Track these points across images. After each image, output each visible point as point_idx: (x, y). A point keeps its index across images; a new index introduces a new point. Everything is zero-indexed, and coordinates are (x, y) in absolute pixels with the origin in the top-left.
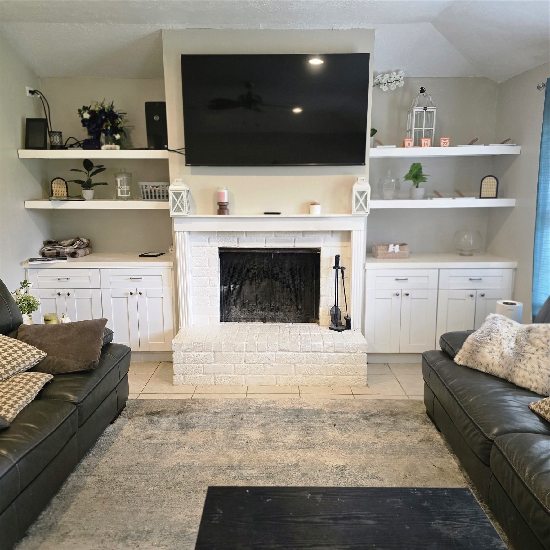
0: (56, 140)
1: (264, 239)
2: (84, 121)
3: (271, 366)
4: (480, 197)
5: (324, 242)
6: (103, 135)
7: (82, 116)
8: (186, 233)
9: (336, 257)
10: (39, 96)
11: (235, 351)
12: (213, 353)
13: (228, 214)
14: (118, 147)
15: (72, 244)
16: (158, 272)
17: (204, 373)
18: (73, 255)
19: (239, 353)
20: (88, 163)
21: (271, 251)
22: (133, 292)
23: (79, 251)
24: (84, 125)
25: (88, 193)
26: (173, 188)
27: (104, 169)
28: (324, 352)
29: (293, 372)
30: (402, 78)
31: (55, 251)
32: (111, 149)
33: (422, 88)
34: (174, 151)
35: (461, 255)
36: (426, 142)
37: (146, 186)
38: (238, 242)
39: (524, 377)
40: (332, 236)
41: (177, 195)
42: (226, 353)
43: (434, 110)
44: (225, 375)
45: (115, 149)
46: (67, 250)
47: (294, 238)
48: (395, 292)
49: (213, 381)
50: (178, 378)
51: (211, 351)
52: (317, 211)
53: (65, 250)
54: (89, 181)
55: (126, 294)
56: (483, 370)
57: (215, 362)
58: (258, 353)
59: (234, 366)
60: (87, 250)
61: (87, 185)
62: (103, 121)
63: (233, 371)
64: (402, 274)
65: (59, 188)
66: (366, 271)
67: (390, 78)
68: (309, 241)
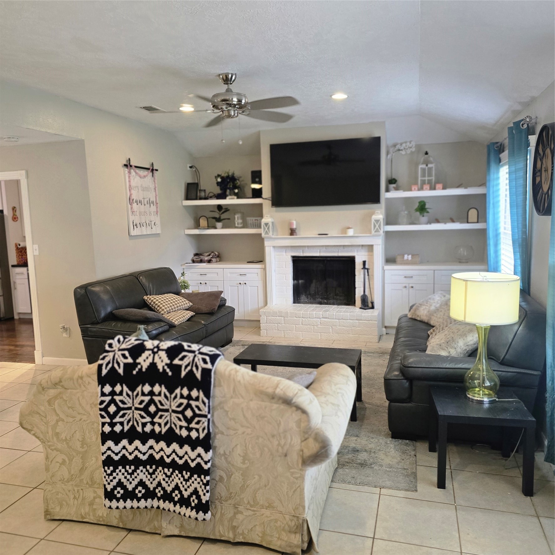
0: (203, 194)
1: (319, 250)
2: (218, 184)
3: (318, 327)
4: (468, 222)
5: (357, 252)
6: (228, 191)
7: (217, 180)
8: (271, 247)
9: (363, 262)
10: (194, 169)
11: (296, 317)
12: (283, 318)
13: (296, 235)
14: (235, 197)
15: (209, 255)
16: (256, 271)
17: (278, 330)
18: (209, 261)
19: (298, 319)
20: (219, 207)
21: (324, 259)
22: (241, 283)
23: (213, 259)
24: (218, 185)
25: (219, 225)
26: (264, 221)
27: (229, 210)
28: (350, 320)
29: (331, 331)
30: (414, 146)
31: (200, 259)
32: (232, 199)
33: (426, 152)
34: (266, 199)
35: (460, 262)
36: (426, 187)
37: (250, 220)
38: (303, 253)
40: (362, 248)
41: (266, 224)
42: (291, 318)
43: (433, 166)
44: (290, 332)
45: (234, 199)
46: (206, 258)
47: (337, 250)
48: (404, 285)
49: (283, 335)
50: (263, 332)
52: (351, 232)
54: (220, 218)
55: (237, 284)
56: (419, 319)
57: (284, 324)
58: (309, 319)
59: (296, 326)
60: (218, 259)
61: (219, 220)
62: (228, 182)
63: (295, 329)
64: (409, 273)
65: (203, 222)
66: (384, 271)
67: (406, 146)
68: (347, 252)
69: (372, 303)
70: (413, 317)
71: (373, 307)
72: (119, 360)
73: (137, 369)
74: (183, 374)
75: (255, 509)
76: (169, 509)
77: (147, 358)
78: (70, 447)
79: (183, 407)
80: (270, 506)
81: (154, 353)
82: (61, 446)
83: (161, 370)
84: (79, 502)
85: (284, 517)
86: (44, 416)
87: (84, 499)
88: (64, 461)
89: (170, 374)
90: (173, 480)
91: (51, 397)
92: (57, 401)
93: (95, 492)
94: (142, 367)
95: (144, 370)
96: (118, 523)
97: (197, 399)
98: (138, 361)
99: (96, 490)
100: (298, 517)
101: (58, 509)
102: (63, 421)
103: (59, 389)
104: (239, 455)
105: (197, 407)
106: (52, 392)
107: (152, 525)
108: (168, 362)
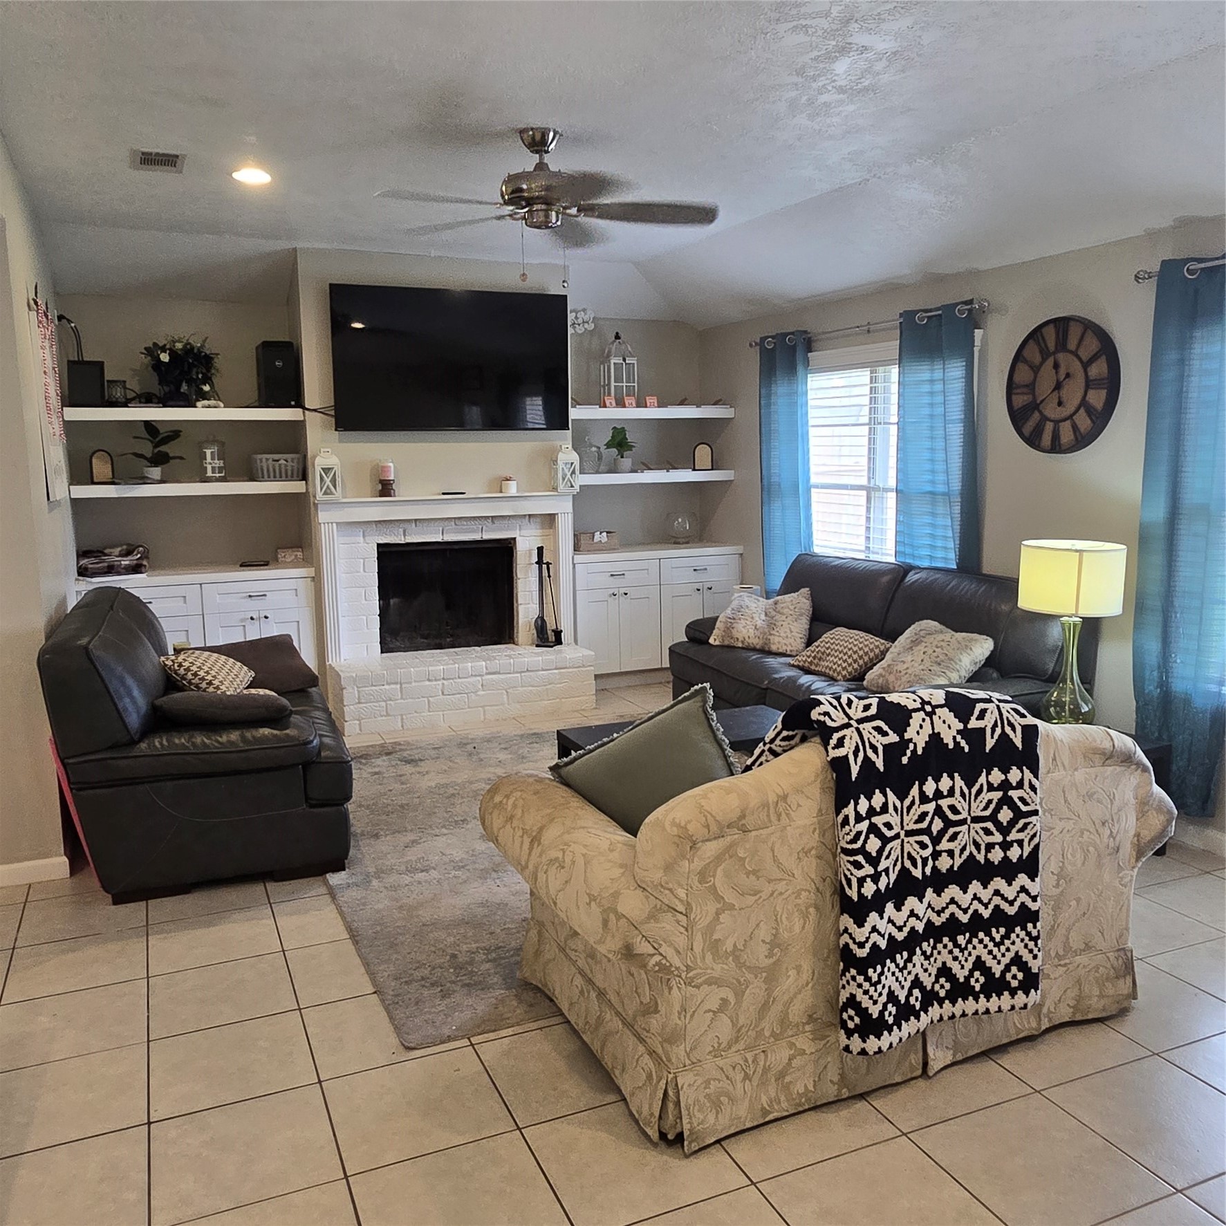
0: (117, 393)
1: (441, 529)
2: (159, 366)
3: (477, 695)
4: (694, 470)
5: (520, 530)
7: (155, 358)
8: (334, 525)
9: (538, 548)
11: (429, 680)
12: (398, 686)
13: (394, 496)
15: (129, 553)
16: (292, 584)
18: (136, 568)
19: (435, 683)
20: (151, 427)
22: (254, 617)
24: (156, 372)
25: (155, 473)
26: (316, 462)
27: (179, 435)
28: (543, 670)
29: (505, 700)
30: (591, 319)
31: (106, 564)
32: (209, 407)
33: (617, 333)
34: (315, 410)
35: (675, 543)
36: (630, 402)
37: (266, 460)
38: (405, 535)
39: (779, 643)
40: (529, 521)
41: (327, 471)
42: (417, 684)
43: (635, 362)
44: (416, 714)
45: (218, 407)
46: (125, 562)
47: (481, 528)
48: (611, 591)
49: (400, 725)
50: (352, 726)
51: (396, 683)
52: (512, 489)
53: (123, 562)
54: (157, 454)
55: (243, 620)
56: (740, 645)
57: (402, 698)
58: (459, 680)
59: (429, 701)
61: (153, 460)
62: (191, 366)
63: (427, 708)
64: (617, 568)
65: (101, 467)
66: (575, 565)
67: (577, 318)
68: (501, 530)
69: (558, 634)
70: (726, 643)
71: (559, 641)
72: (874, 741)
73: (909, 753)
74: (990, 743)
75: (1067, 961)
76: (964, 1011)
77: (921, 727)
78: (740, 965)
79: (992, 806)
80: (1088, 947)
81: (930, 715)
82: (722, 968)
83: (951, 746)
84: (755, 1084)
85: (1108, 957)
86: (684, 912)
87: (766, 1070)
88: (725, 1001)
89: (967, 750)
90: (970, 954)
91: (708, 861)
92: (722, 867)
93: (792, 1045)
94: (915, 744)
95: (920, 752)
96: (839, 1090)
97: (1020, 785)
98: (907, 736)
99: (793, 1040)
100: (1124, 949)
101: (711, 1118)
102: (732, 907)
103: (733, 836)
104: (1052, 873)
105: (1022, 799)
106: (710, 849)
107: (907, 1064)
108: (961, 726)
